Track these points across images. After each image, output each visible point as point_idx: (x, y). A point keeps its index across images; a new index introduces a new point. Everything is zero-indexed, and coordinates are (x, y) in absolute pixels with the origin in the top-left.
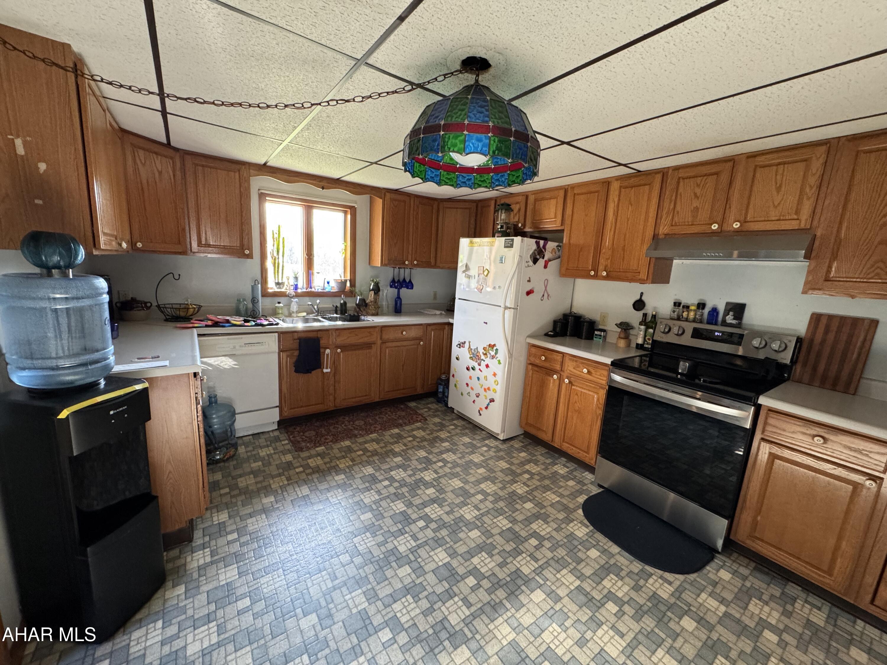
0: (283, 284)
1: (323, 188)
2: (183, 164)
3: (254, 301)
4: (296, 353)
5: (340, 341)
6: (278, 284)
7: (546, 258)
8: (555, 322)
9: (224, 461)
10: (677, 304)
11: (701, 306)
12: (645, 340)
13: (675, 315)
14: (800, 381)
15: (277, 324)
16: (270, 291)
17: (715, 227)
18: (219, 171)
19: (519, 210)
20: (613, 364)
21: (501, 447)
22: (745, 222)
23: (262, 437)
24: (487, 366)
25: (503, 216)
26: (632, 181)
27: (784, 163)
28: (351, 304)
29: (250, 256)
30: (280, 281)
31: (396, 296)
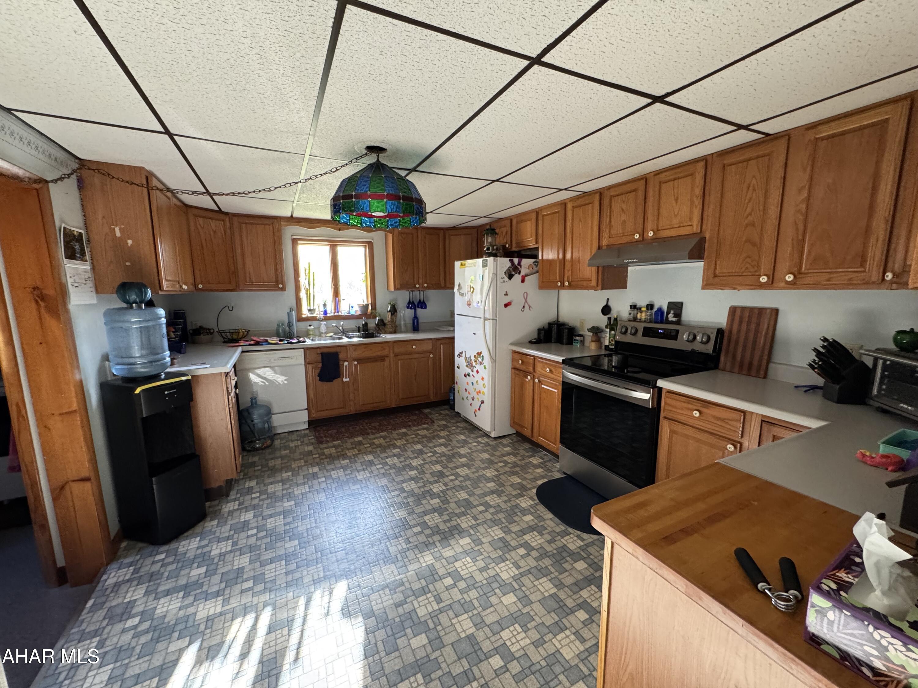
0: (314, 310)
1: (340, 230)
2: (231, 224)
3: (290, 324)
4: (320, 365)
5: (355, 354)
6: (310, 310)
7: (523, 273)
8: (539, 330)
9: (262, 449)
10: (634, 307)
11: (650, 307)
12: (610, 342)
13: (631, 317)
14: (724, 370)
15: (304, 342)
16: (303, 316)
17: (637, 236)
18: (258, 226)
19: (507, 232)
20: (564, 362)
21: (491, 443)
22: (658, 230)
23: (295, 434)
24: (477, 372)
25: (490, 240)
26: (580, 202)
27: (678, 178)
28: (372, 324)
29: (283, 289)
30: (312, 308)
31: (413, 316)
